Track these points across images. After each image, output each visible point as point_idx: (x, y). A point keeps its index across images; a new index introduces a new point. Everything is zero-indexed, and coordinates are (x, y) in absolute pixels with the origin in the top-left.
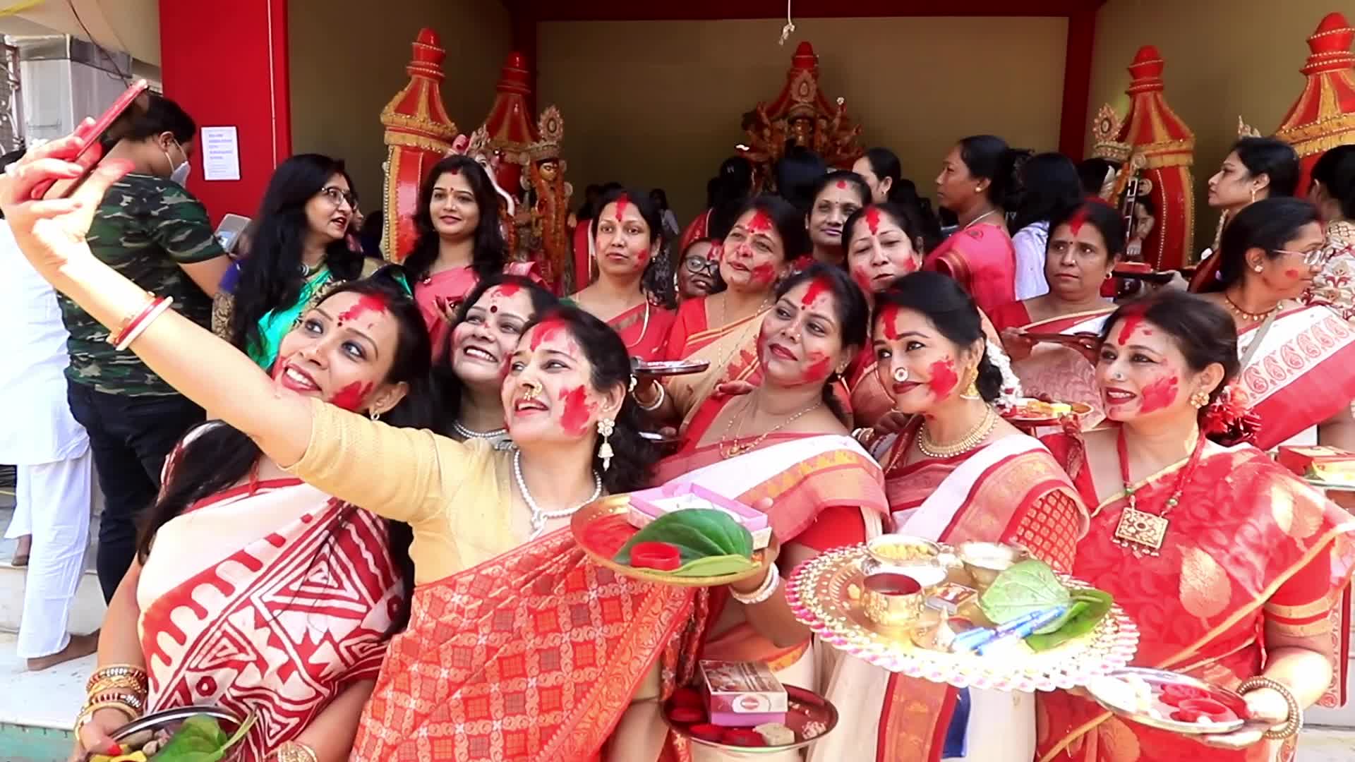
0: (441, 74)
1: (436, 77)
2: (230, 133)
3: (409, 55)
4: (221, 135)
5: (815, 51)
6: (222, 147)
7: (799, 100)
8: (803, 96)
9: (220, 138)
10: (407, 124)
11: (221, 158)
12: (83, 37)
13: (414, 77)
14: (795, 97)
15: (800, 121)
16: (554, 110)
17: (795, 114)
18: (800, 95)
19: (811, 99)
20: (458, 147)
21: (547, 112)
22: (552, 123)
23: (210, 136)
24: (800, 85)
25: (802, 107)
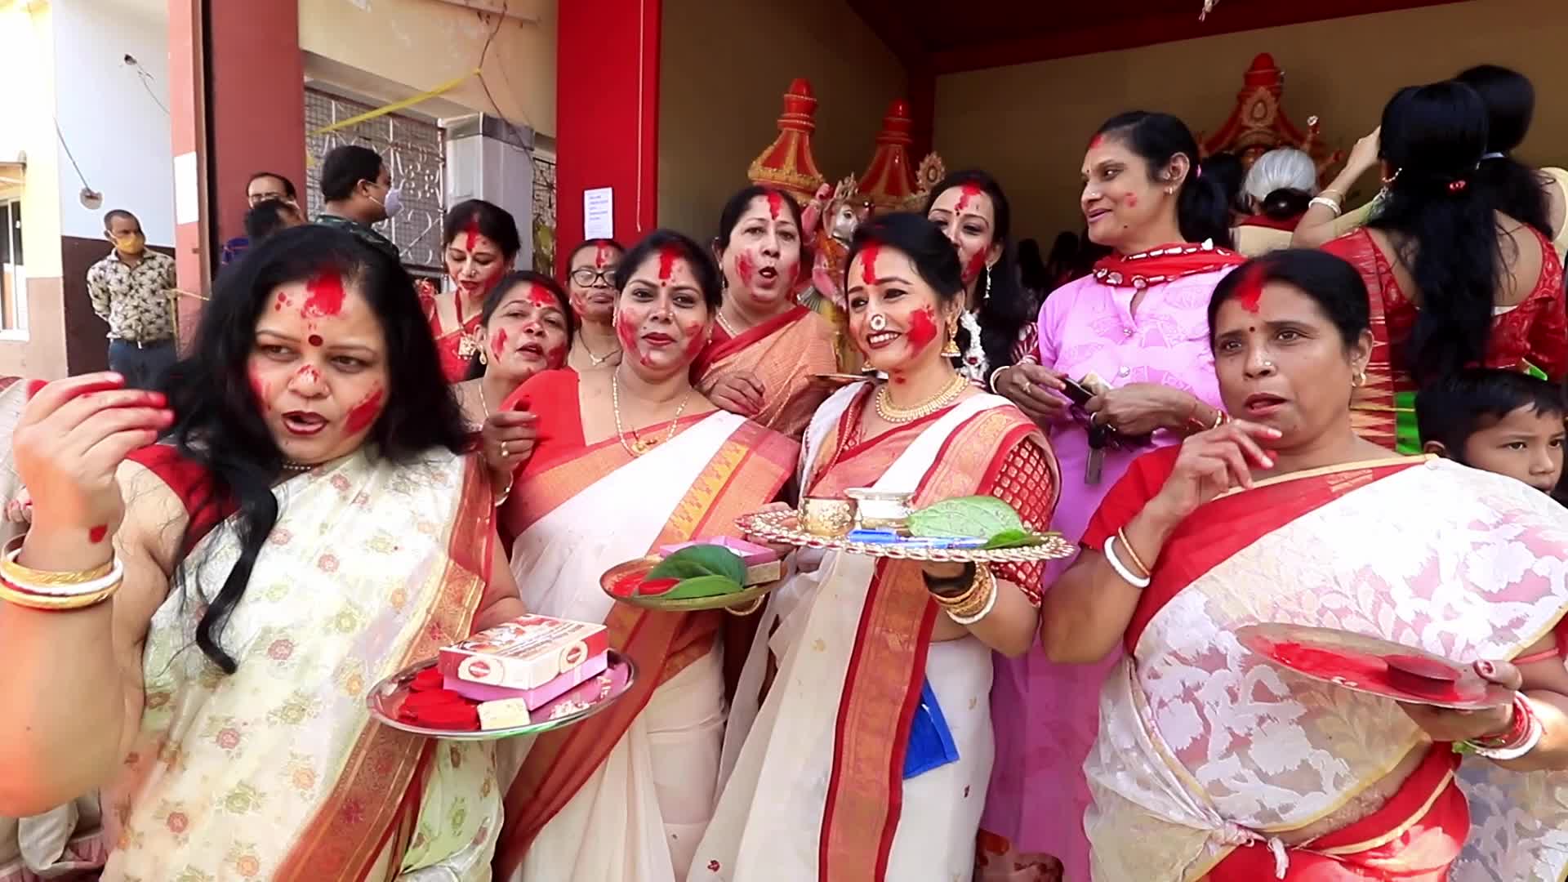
0: (811, 125)
1: (806, 127)
2: (606, 194)
3: (782, 107)
4: (599, 197)
5: (1278, 63)
6: (600, 208)
7: (1251, 124)
8: (1257, 120)
9: (598, 200)
10: (773, 177)
11: (598, 218)
12: (493, 114)
13: (785, 130)
14: (1246, 121)
15: (1253, 150)
16: (935, 157)
17: (1244, 143)
18: (1252, 117)
19: (1270, 120)
20: (821, 197)
21: (927, 160)
22: (932, 171)
23: (592, 198)
24: (1255, 105)
25: (1258, 133)
